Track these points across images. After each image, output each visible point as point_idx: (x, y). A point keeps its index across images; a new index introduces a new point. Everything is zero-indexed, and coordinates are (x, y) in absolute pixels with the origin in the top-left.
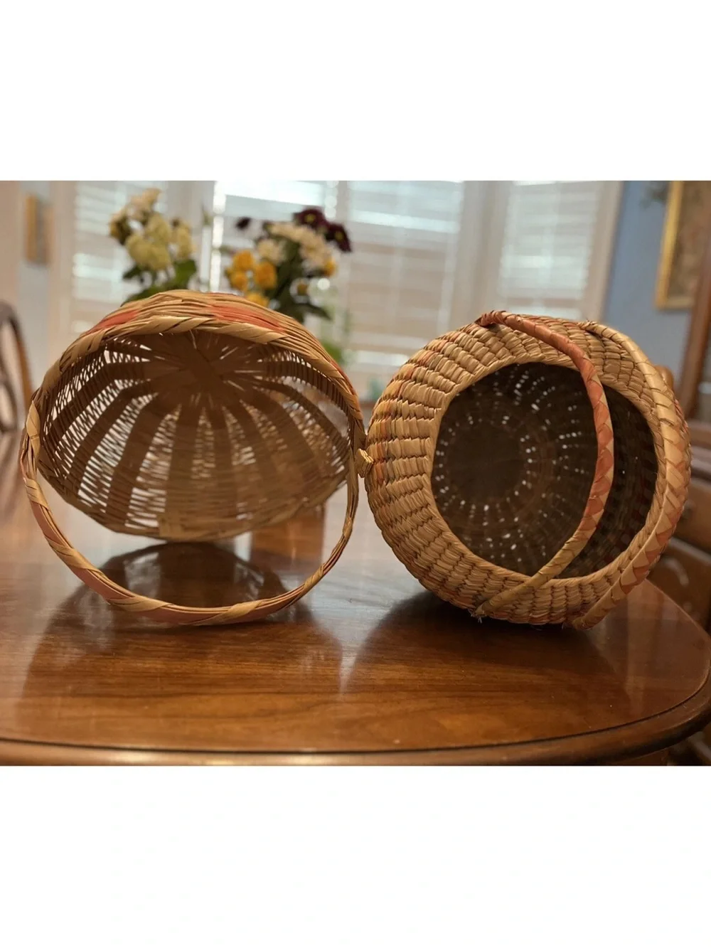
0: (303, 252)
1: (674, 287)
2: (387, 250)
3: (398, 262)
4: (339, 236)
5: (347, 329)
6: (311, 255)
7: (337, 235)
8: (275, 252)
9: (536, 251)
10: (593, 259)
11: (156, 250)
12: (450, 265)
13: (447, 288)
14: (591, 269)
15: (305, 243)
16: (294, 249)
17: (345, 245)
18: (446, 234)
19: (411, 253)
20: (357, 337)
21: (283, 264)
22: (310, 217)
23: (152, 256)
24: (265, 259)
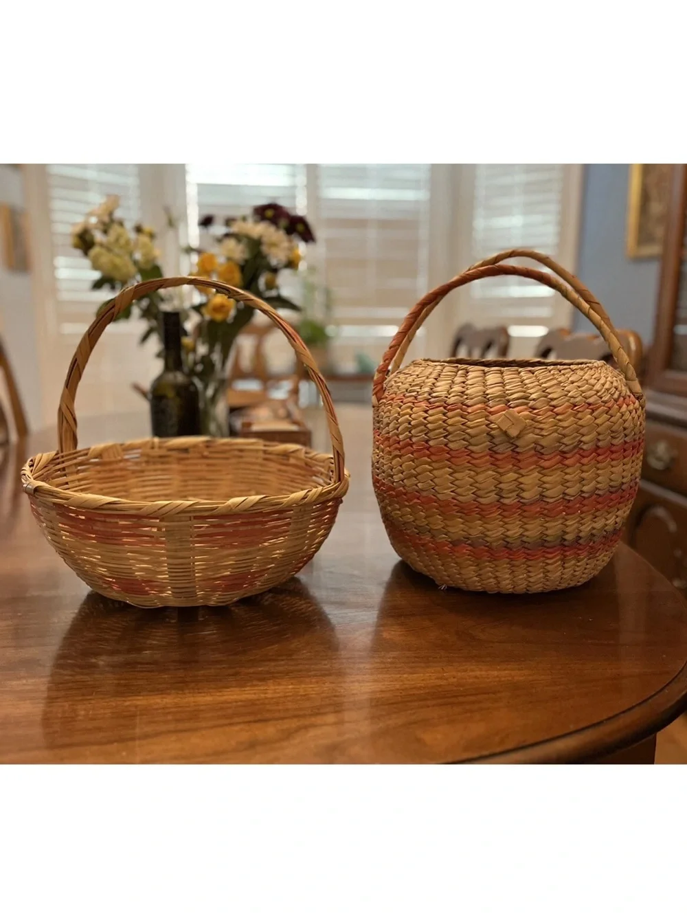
0: (264, 249)
1: (644, 236)
2: (361, 224)
3: (372, 234)
4: (300, 227)
5: (329, 306)
6: (274, 251)
7: (298, 228)
8: (238, 251)
9: (505, 211)
10: (563, 214)
11: (118, 261)
12: (423, 233)
13: (423, 254)
14: (562, 224)
15: (265, 239)
16: (255, 245)
17: (308, 236)
18: (417, 202)
19: (384, 224)
20: (340, 312)
21: (246, 261)
22: (271, 213)
23: (115, 267)
24: (229, 259)
